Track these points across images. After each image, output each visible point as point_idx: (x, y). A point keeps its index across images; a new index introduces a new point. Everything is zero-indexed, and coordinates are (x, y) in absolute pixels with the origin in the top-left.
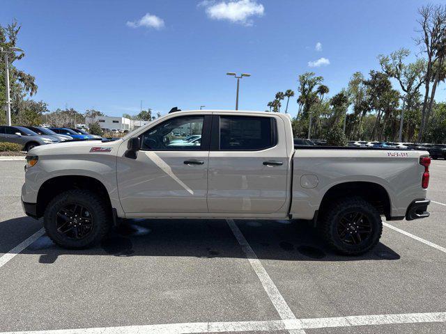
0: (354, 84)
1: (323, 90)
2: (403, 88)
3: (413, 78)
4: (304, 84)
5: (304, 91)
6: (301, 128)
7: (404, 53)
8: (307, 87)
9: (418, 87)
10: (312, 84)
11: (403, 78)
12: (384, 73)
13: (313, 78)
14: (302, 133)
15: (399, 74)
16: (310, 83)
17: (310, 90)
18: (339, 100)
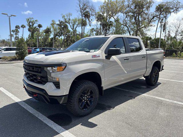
0: (53, 24)
1: (40, 26)
2: (71, 28)
3: (74, 25)
4: (30, 23)
5: (30, 26)
6: (32, 43)
7: (70, 15)
8: (31, 24)
9: (76, 28)
10: (33, 23)
11: (71, 24)
12: (64, 21)
13: (33, 20)
14: (33, 45)
15: (69, 22)
16: (32, 23)
17: (33, 26)
18: (48, 31)
